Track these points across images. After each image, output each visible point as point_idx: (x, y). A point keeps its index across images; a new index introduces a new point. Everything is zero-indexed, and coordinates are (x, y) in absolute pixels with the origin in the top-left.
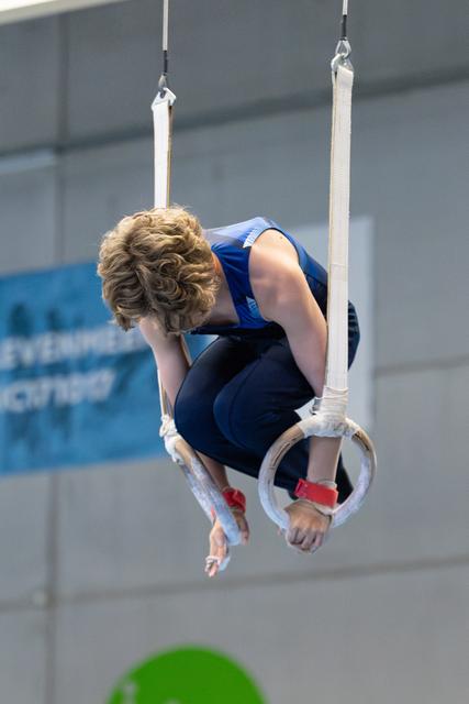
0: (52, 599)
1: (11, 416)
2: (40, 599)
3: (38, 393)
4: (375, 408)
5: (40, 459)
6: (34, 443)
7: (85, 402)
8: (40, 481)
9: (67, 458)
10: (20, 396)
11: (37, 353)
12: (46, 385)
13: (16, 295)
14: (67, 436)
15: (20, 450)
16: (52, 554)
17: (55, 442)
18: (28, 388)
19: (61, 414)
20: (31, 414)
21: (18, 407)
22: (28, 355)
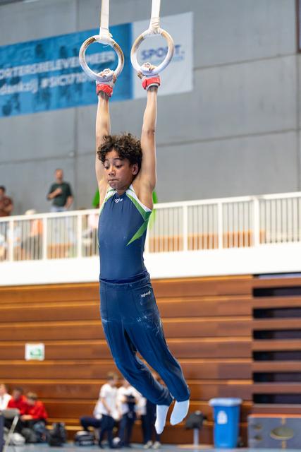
0: (76, 156)
1: (60, 87)
2: (72, 154)
3: (70, 78)
4: (194, 82)
5: (71, 103)
6: (69, 97)
7: (87, 81)
8: (71, 111)
9: (81, 103)
10: (63, 80)
11: (70, 65)
12: (73, 76)
13: (61, 43)
14: (81, 94)
15: (64, 100)
16: (76, 137)
17: (76, 97)
18: (66, 77)
19: (79, 86)
20: (68, 86)
21: (63, 84)
22: (66, 66)
